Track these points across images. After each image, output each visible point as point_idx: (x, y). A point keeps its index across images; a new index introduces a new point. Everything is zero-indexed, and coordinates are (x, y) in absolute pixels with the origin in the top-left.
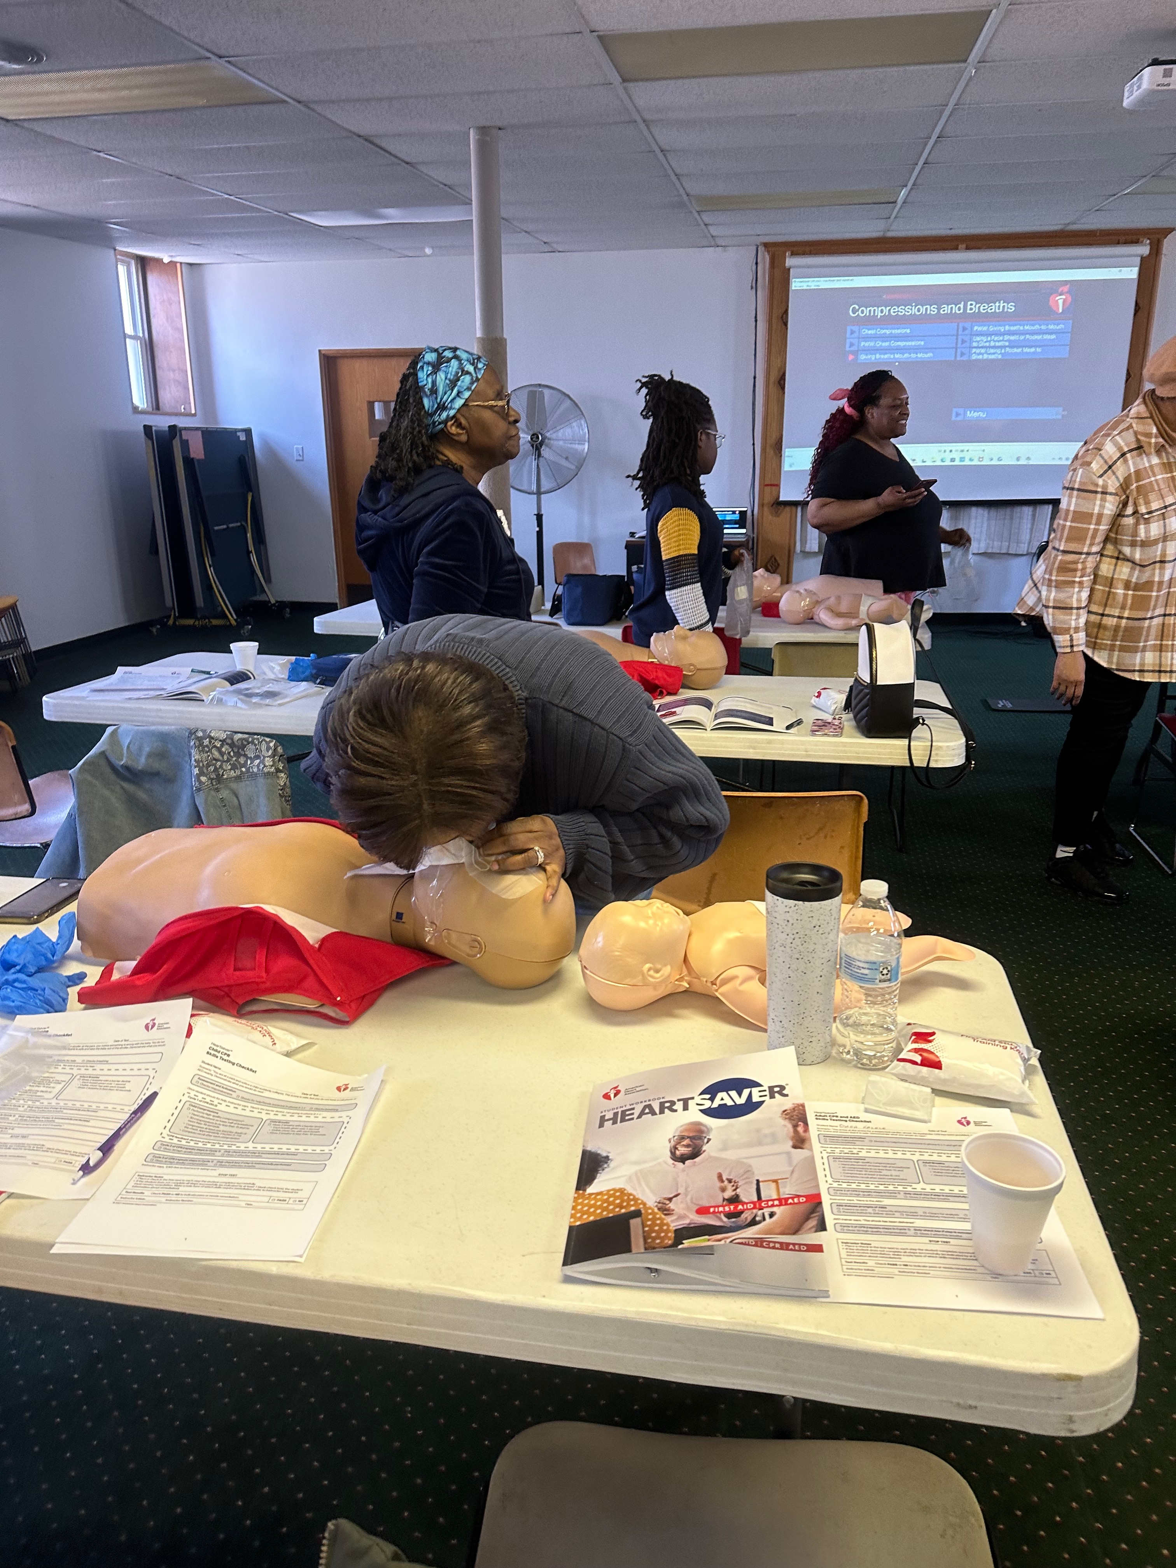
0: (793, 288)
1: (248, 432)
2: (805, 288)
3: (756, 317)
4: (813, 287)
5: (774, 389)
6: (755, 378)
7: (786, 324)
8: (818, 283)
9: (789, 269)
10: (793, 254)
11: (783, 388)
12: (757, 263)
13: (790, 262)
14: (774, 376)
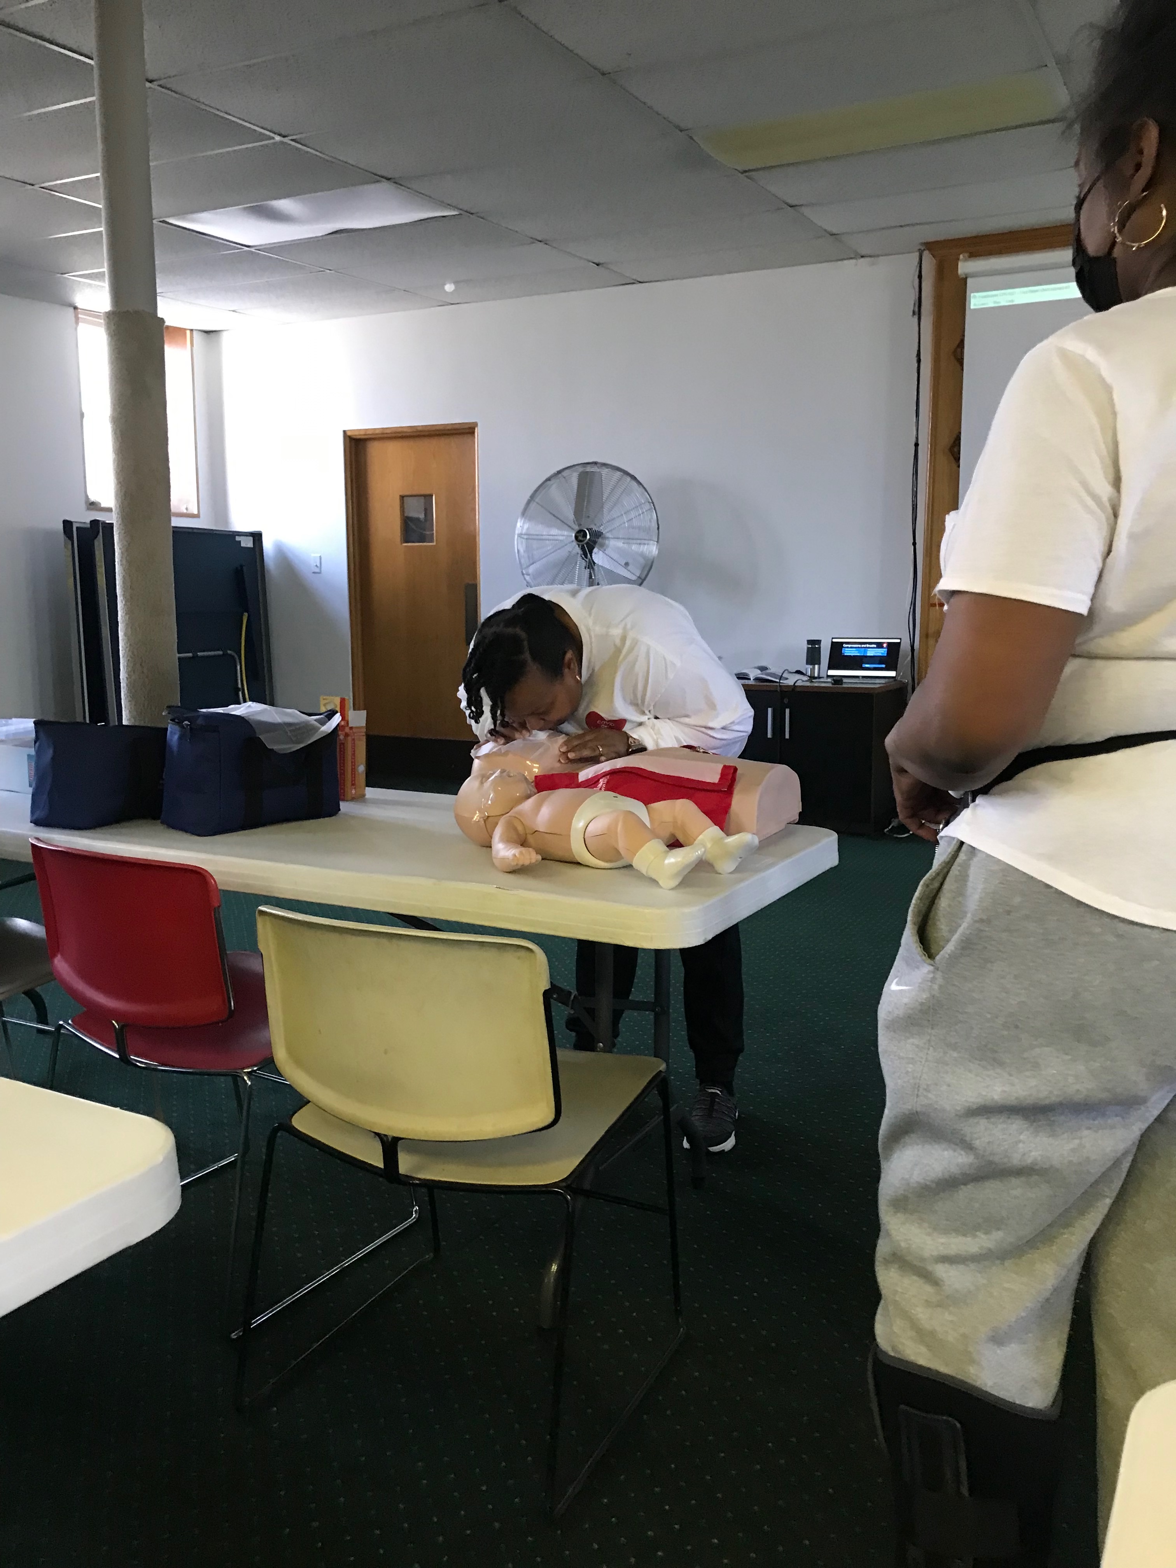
0: (972, 307)
1: (257, 537)
2: (992, 305)
3: (919, 355)
4: (1003, 303)
5: (944, 461)
6: (917, 445)
7: (961, 361)
8: (1010, 298)
9: (966, 278)
10: (973, 255)
11: (957, 459)
12: (920, 277)
13: (965, 267)
14: (945, 441)
